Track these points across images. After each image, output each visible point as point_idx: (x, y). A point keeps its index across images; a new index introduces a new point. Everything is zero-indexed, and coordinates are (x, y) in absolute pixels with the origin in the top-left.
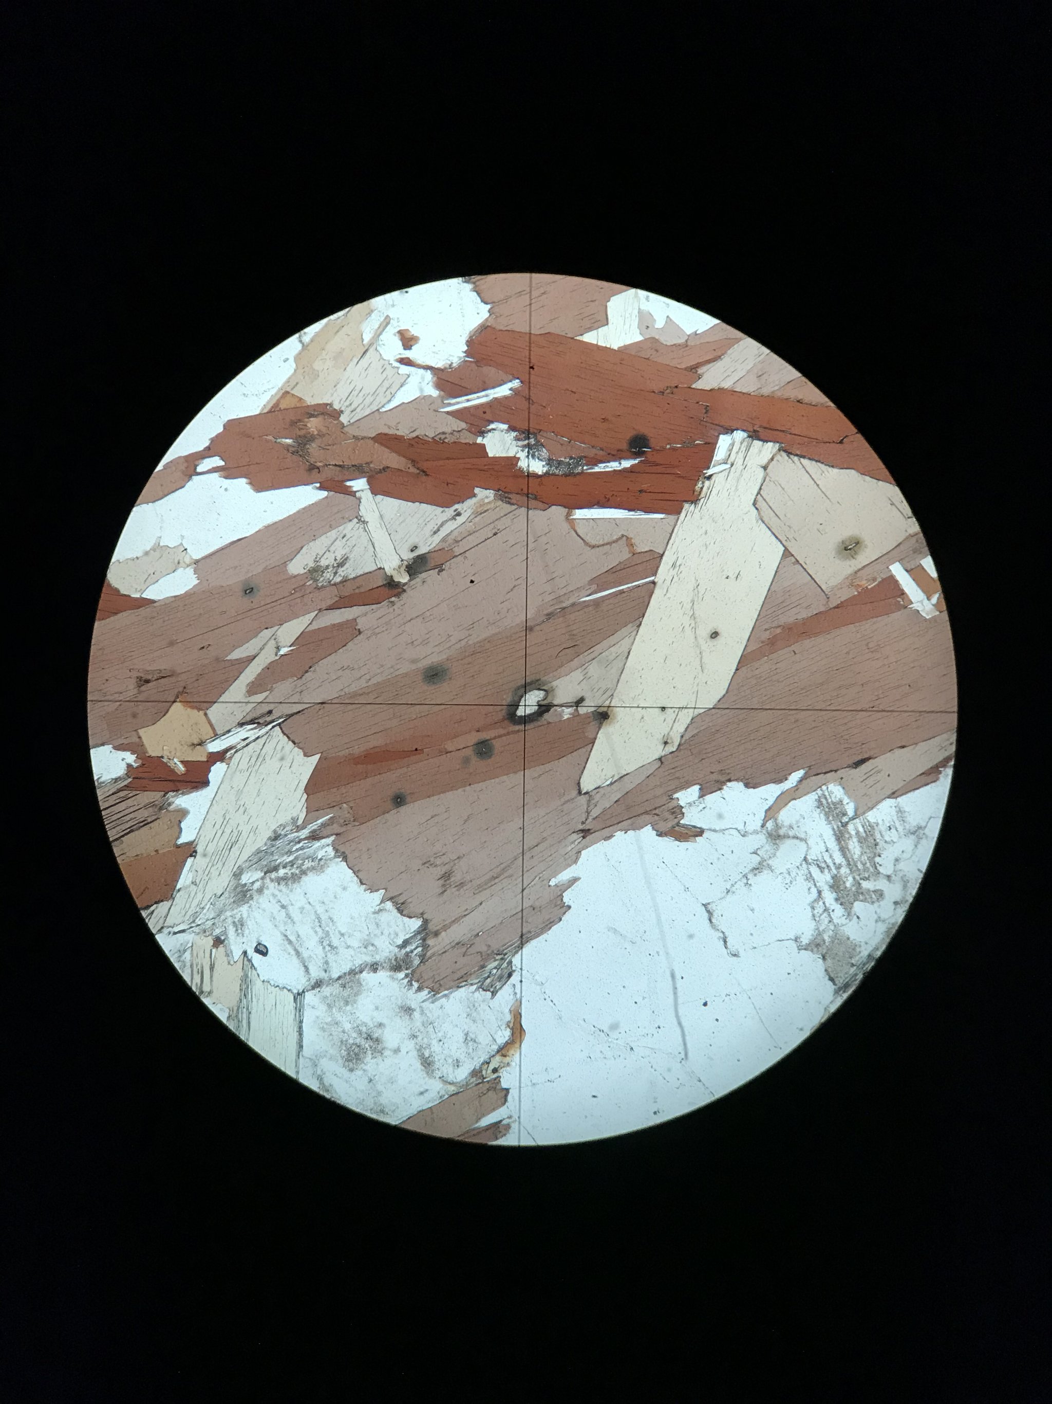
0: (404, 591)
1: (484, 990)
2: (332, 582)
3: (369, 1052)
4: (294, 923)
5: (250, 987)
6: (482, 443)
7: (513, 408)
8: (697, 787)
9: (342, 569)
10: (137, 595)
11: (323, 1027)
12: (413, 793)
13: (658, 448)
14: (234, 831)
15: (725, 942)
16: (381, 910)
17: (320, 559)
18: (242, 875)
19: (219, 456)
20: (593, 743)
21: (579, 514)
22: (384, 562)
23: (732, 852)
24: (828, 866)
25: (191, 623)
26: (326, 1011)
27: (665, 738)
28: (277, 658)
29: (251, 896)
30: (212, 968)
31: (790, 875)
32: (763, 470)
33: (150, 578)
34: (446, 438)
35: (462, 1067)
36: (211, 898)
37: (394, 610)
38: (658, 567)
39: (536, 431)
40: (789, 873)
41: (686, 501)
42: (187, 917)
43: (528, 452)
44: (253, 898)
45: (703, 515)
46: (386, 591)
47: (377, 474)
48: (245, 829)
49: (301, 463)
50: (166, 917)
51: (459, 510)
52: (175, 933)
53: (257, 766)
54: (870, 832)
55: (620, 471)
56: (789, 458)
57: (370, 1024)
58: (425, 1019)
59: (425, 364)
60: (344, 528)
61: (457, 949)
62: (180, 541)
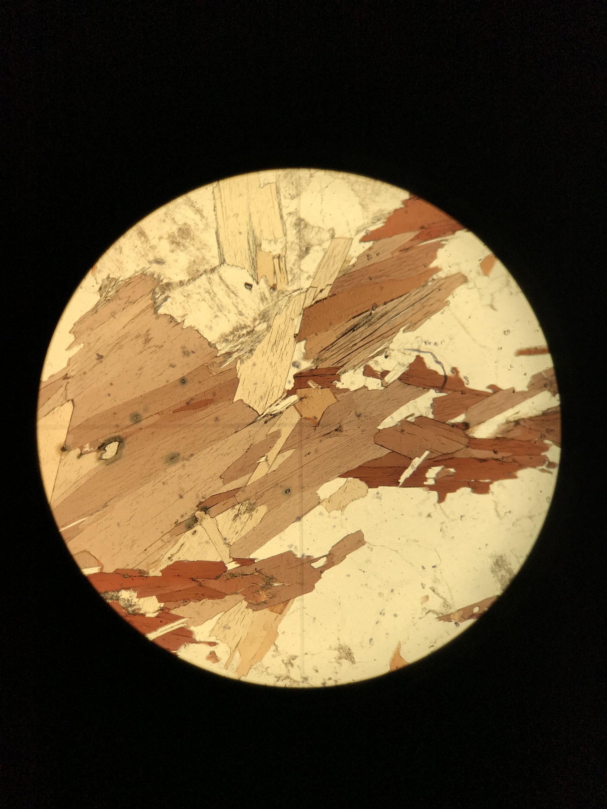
0: (197, 506)
1: (115, 278)
2: (241, 504)
3: (176, 235)
4: (233, 304)
5: (252, 264)
6: (161, 603)
7: (144, 627)
9: (235, 513)
10: (349, 479)
11: (206, 246)
12: (175, 386)
14: (275, 352)
16: (183, 317)
17: (249, 517)
18: (267, 327)
19: (314, 568)
20: (68, 432)
21: (95, 570)
22: (211, 522)
25: (317, 467)
26: (205, 255)
28: (266, 455)
29: (260, 316)
30: (275, 272)
33: (344, 490)
34: (183, 603)
37: (202, 494)
39: (129, 615)
42: (293, 300)
43: (131, 602)
44: (259, 315)
46: (208, 504)
47: (222, 574)
48: (269, 354)
49: (267, 573)
50: (305, 298)
51: (170, 561)
52: (299, 289)
53: (268, 390)
57: (178, 251)
58: (147, 258)
59: (201, 644)
60: (237, 538)
61: (134, 299)
62: (330, 514)
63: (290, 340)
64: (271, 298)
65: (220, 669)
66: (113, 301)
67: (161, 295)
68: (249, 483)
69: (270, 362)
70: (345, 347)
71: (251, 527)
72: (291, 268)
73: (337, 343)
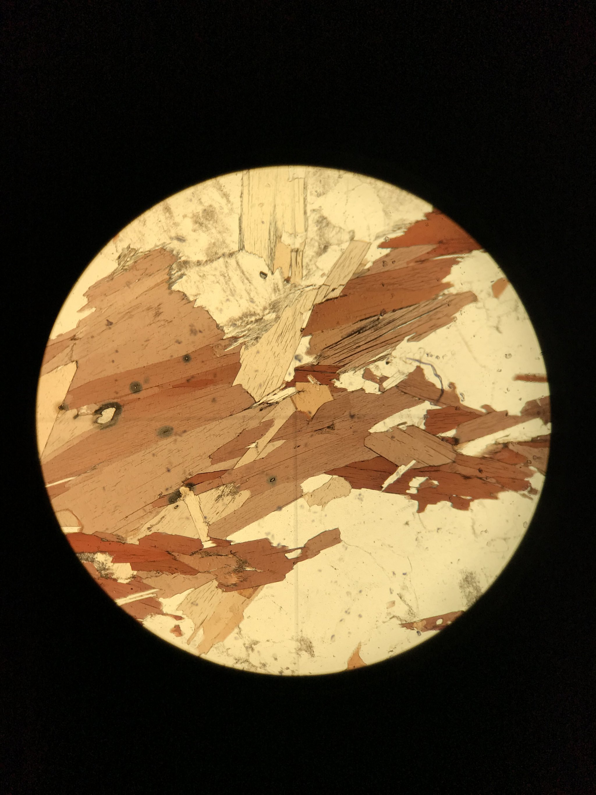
0: (183, 482)
1: (135, 249)
2: (225, 486)
3: (201, 215)
4: (245, 290)
5: (270, 254)
6: (134, 571)
7: (115, 592)
9: (219, 494)
10: (335, 476)
11: (227, 231)
12: (178, 362)
14: (280, 343)
16: (196, 296)
17: (232, 500)
18: (276, 317)
19: (288, 559)
20: (68, 392)
21: (76, 530)
22: (195, 499)
25: (305, 461)
26: (226, 239)
28: (257, 441)
29: (270, 306)
30: (291, 265)
33: (328, 487)
34: (156, 574)
36: (292, 305)
37: (189, 471)
39: (101, 578)
42: (305, 294)
43: (105, 566)
44: (269, 304)
46: (194, 482)
47: (198, 551)
48: (274, 344)
49: (241, 556)
50: (317, 295)
51: (148, 531)
52: (312, 285)
53: (268, 379)
57: (200, 231)
58: (169, 233)
59: (167, 617)
60: (217, 518)
61: (150, 272)
62: (311, 508)
63: (296, 333)
64: (283, 289)
65: (182, 643)
66: (130, 271)
67: (177, 272)
68: (236, 467)
69: (274, 352)
70: (348, 348)
71: (232, 510)
72: (307, 263)
73: (341, 343)
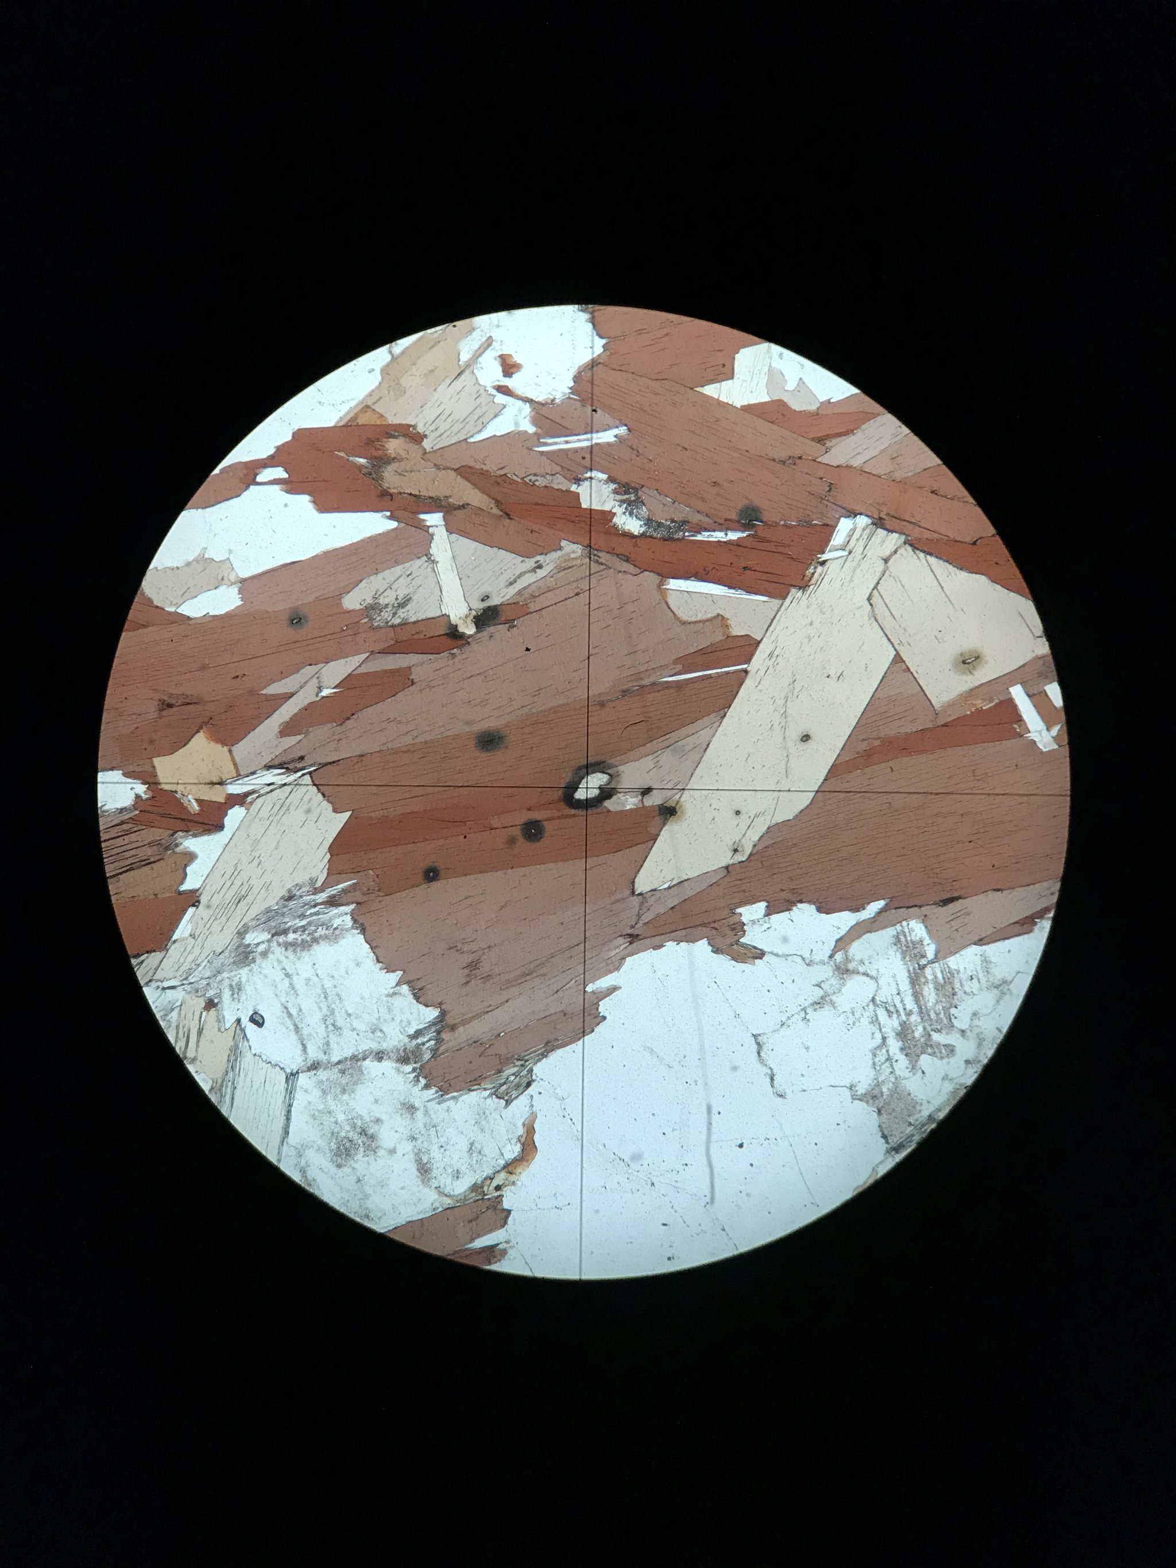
0: (469, 643)
1: (498, 1097)
2: (389, 624)
3: (362, 1149)
4: (297, 995)
5: (239, 1059)
6: (576, 491)
8: (763, 904)
9: (403, 610)
10: (172, 609)
11: (314, 1114)
12: (448, 870)
13: (770, 523)
14: (244, 884)
15: (772, 1080)
16: (396, 993)
17: (380, 595)
18: (246, 934)
19: (283, 467)
20: (655, 840)
21: (673, 584)
22: (450, 608)
23: (793, 981)
24: (897, 1011)
25: (228, 647)
26: (320, 1097)
27: (736, 845)
28: (318, 699)
29: (253, 958)
30: (200, 1032)
31: (854, 1015)
32: (883, 562)
33: (188, 591)
34: (537, 480)
35: (462, 1180)
36: (209, 955)
37: (454, 663)
38: (752, 655)
39: (637, 486)
40: (853, 1013)
41: (795, 586)
42: (180, 973)
43: (626, 508)
44: (255, 961)
45: (811, 604)
46: (449, 642)
47: (455, 510)
48: (257, 884)
49: (373, 487)
50: (156, 969)
51: (541, 562)
52: (164, 989)
53: (280, 816)
54: (949, 979)
55: (725, 542)
56: (915, 553)
57: (367, 1118)
58: (428, 1121)
59: (524, 395)
60: (411, 565)
61: (474, 1048)
62: (227, 555)
63: (209, 898)
64: (222, 987)
65: (501, 341)
67: (423, 1044)
68: (364, 656)
69: (260, 867)
71: (381, 576)
